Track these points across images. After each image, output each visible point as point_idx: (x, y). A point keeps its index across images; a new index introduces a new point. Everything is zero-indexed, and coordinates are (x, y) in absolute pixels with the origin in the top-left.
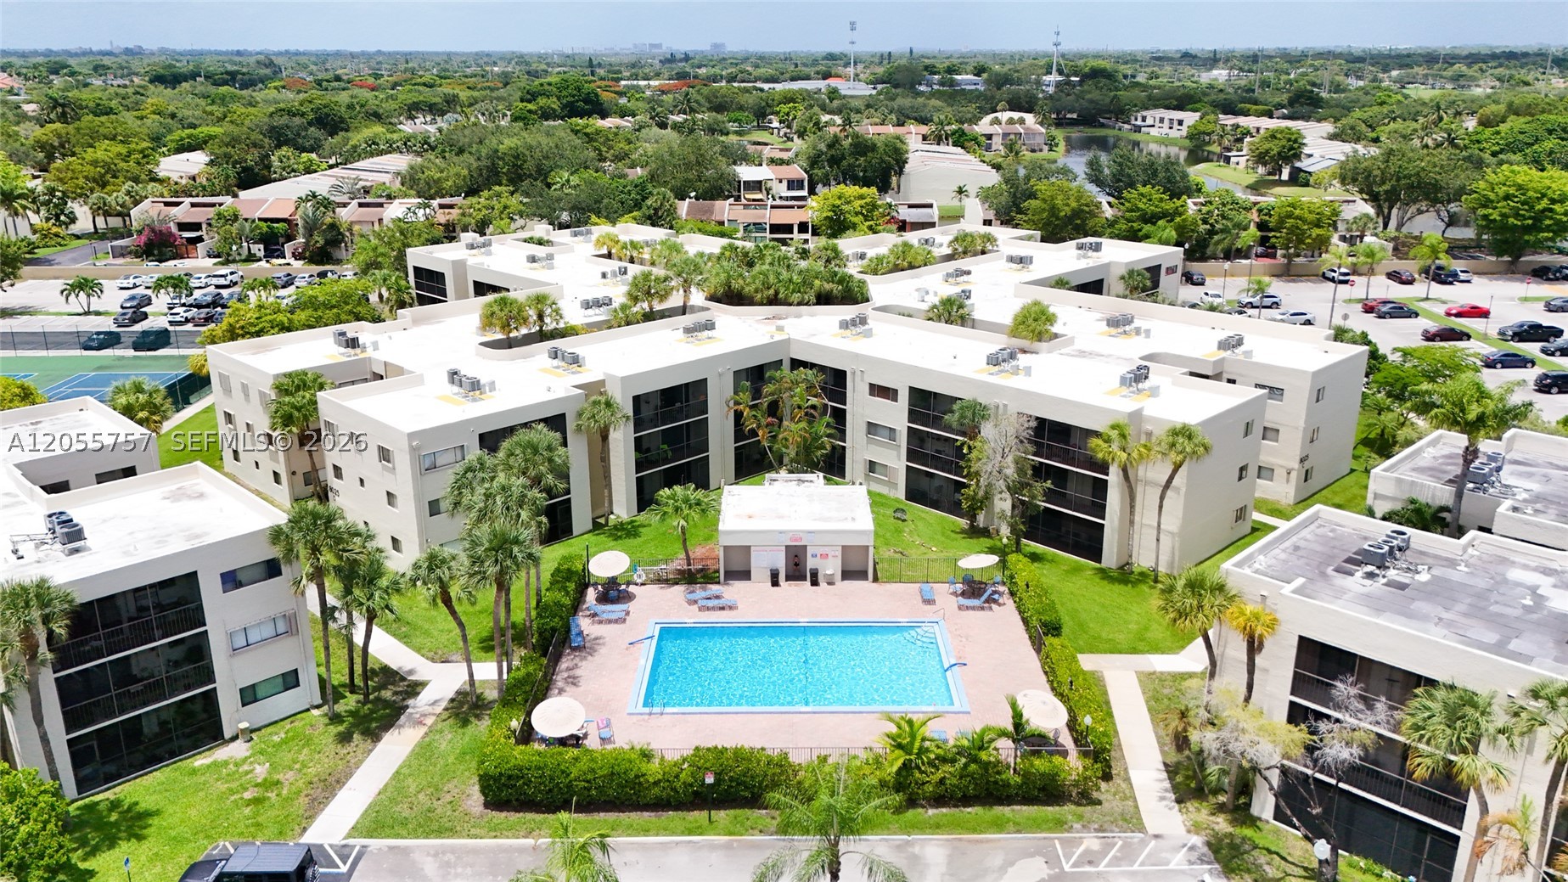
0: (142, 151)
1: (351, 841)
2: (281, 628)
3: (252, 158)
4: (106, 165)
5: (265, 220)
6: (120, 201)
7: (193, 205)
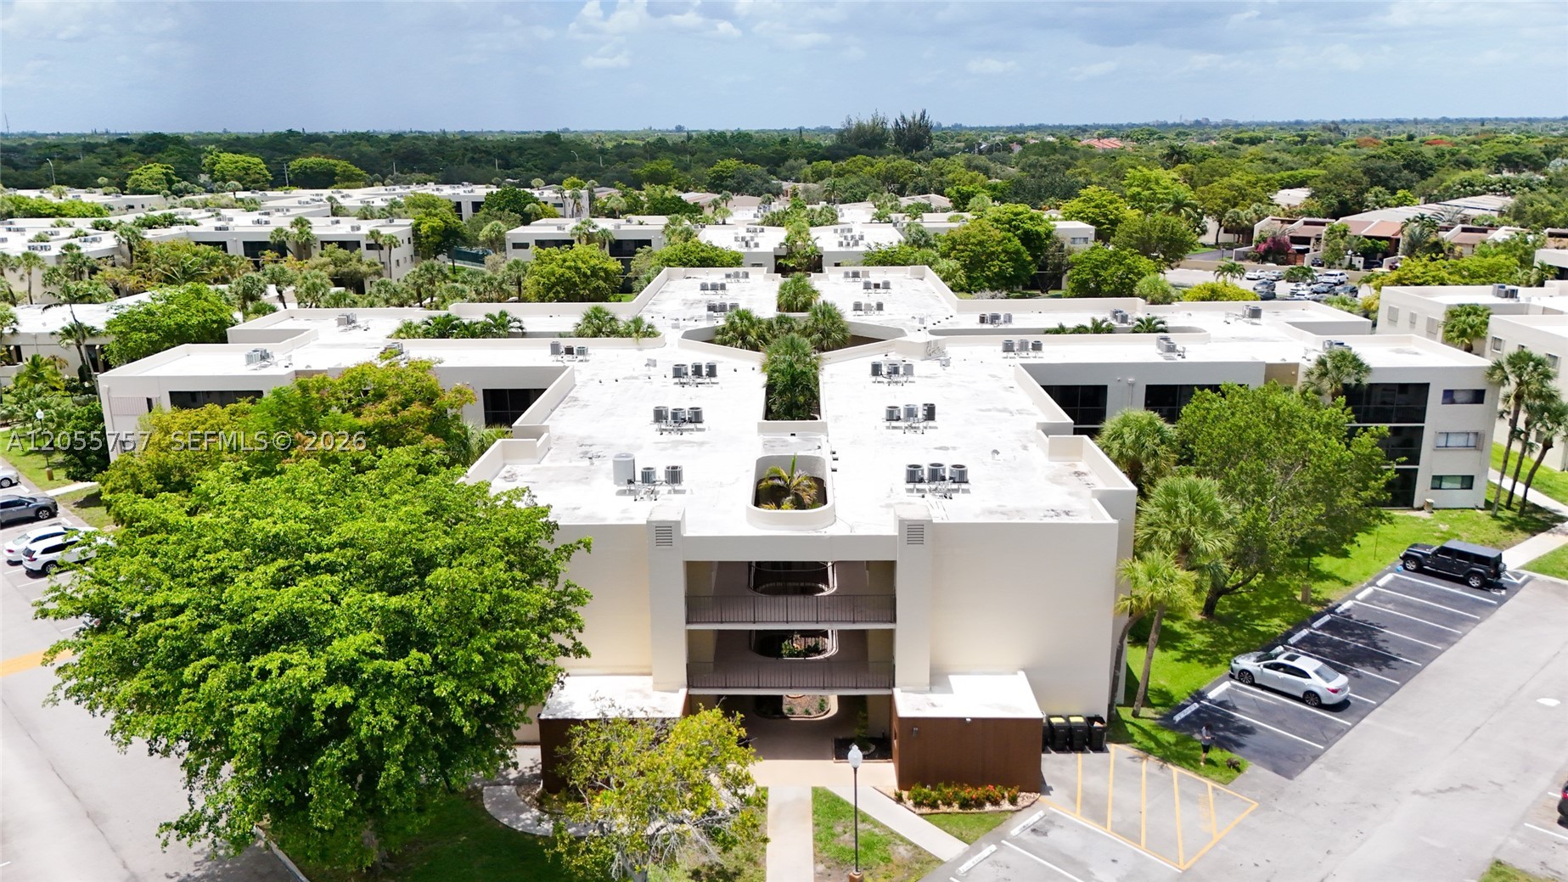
0: (1267, 181)
1: (1522, 572)
2: (1471, 443)
3: (1348, 194)
4: (1239, 189)
5: (1369, 238)
6: (1249, 216)
7: (1306, 223)
